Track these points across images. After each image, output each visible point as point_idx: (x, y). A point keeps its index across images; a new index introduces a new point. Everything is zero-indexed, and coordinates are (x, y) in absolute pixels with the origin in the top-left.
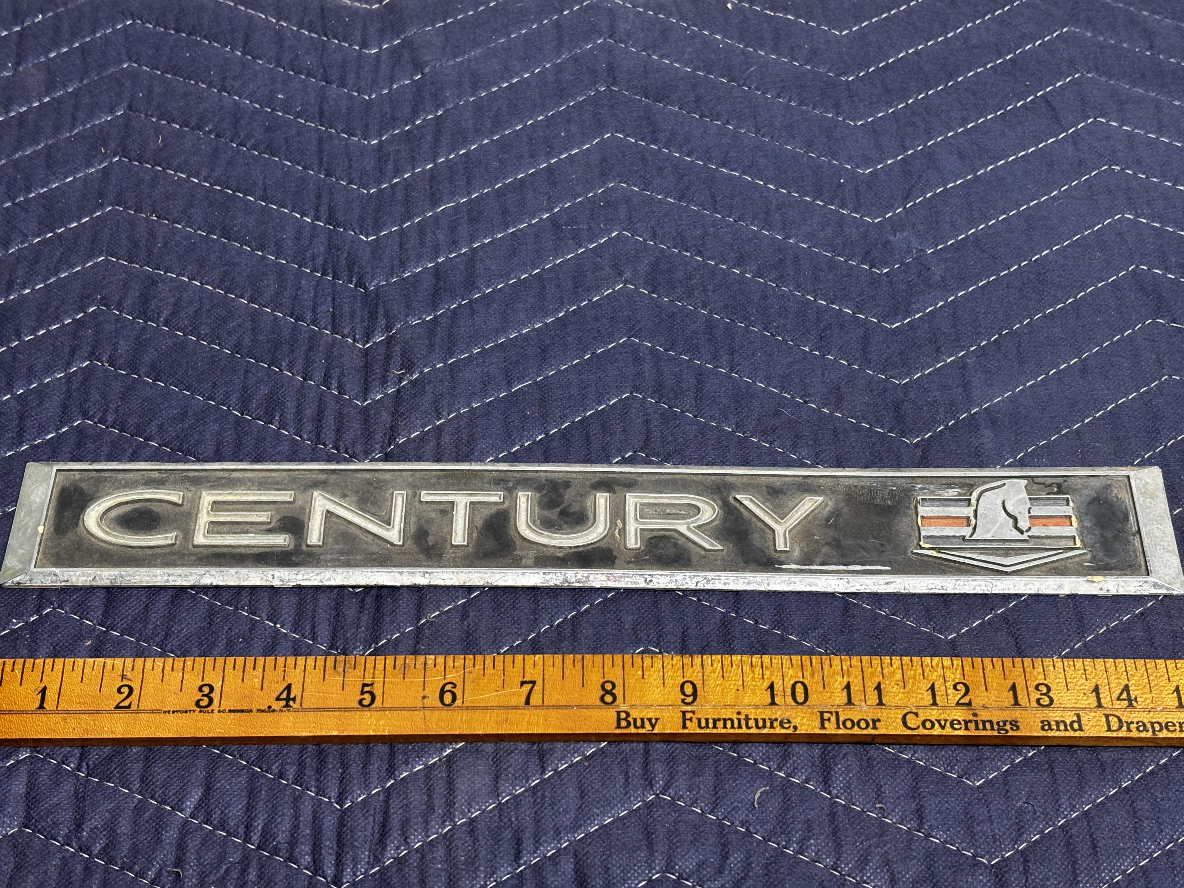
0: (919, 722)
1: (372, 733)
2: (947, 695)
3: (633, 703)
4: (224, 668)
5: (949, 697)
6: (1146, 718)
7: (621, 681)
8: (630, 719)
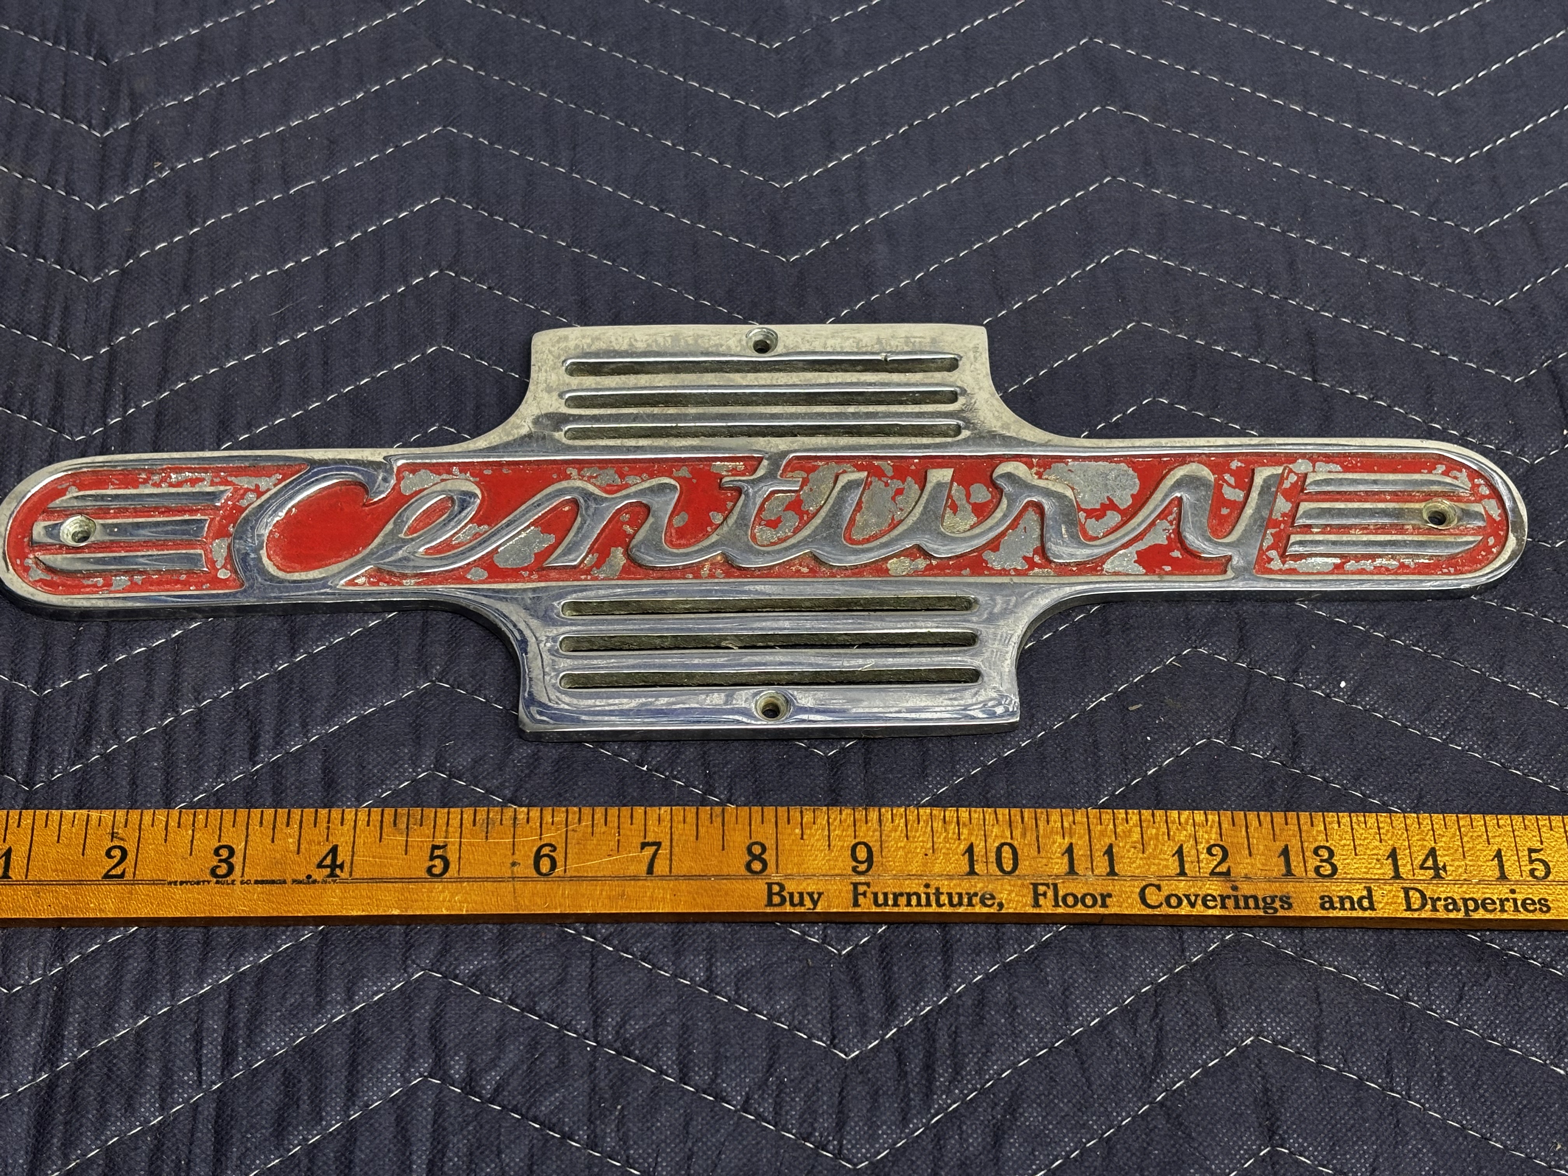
0: (1162, 899)
1: (445, 912)
2: (1198, 862)
3: (789, 872)
4: (248, 824)
5: (1202, 865)
6: (1456, 892)
7: (773, 841)
8: (785, 893)
